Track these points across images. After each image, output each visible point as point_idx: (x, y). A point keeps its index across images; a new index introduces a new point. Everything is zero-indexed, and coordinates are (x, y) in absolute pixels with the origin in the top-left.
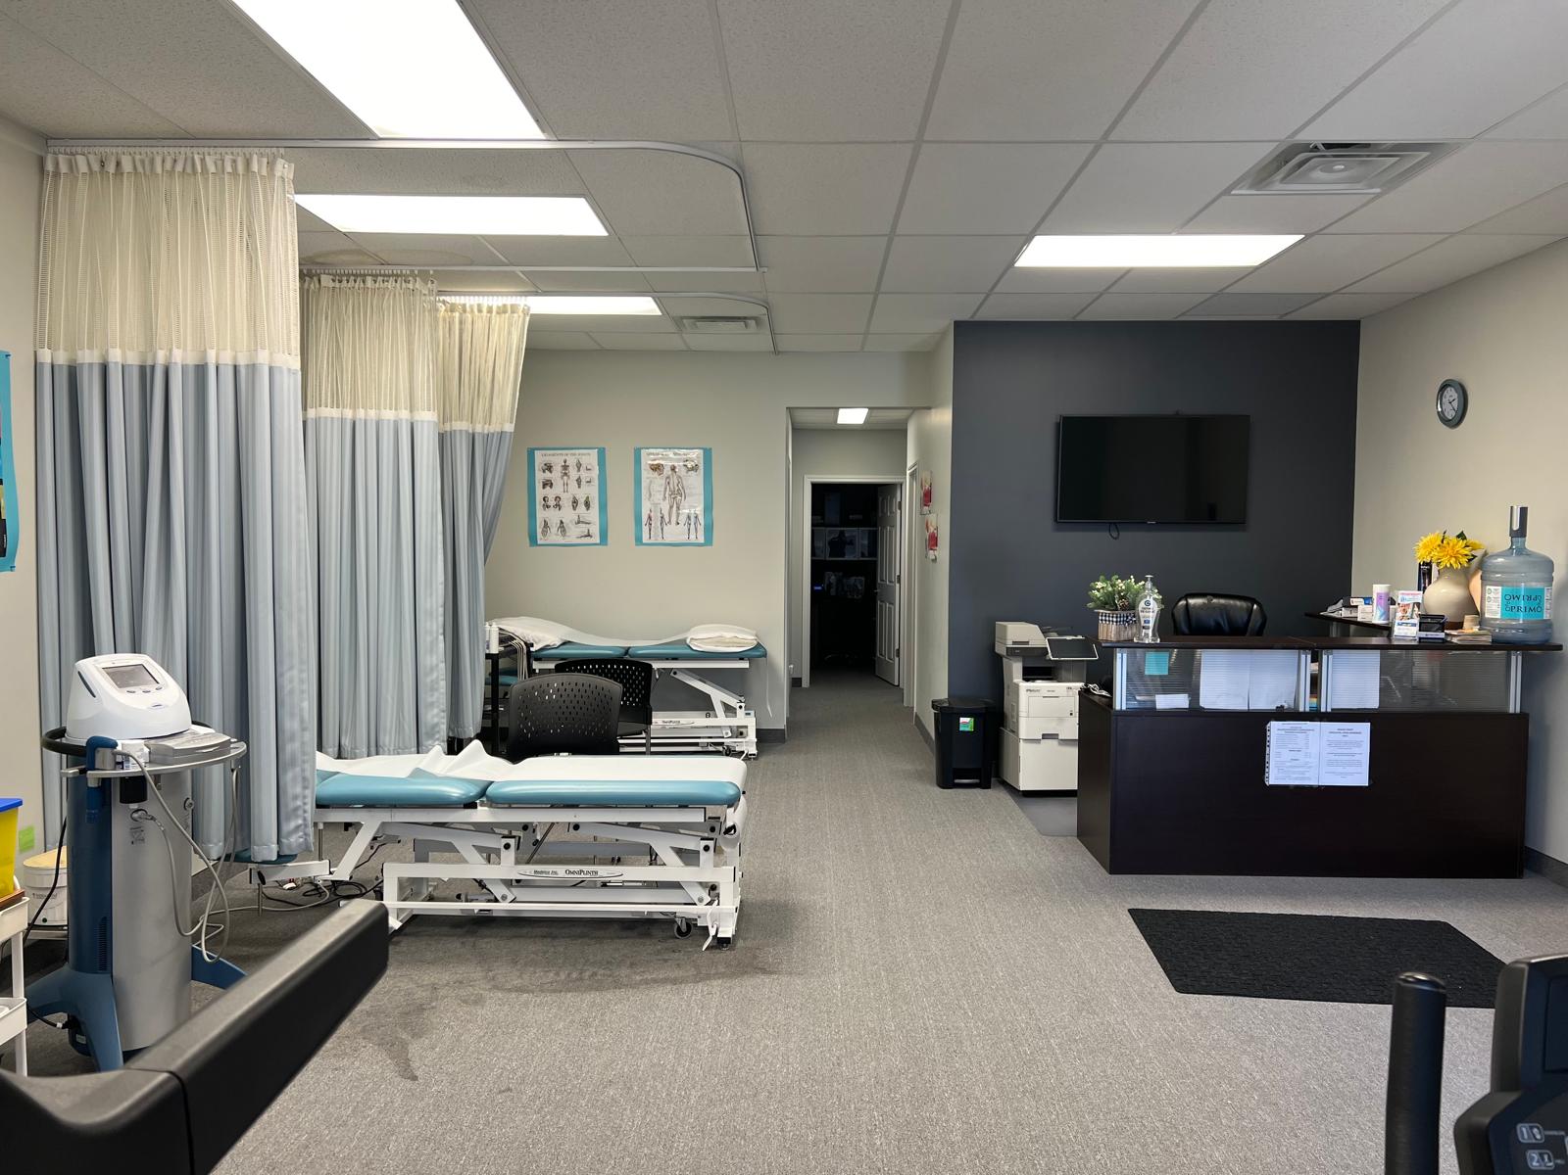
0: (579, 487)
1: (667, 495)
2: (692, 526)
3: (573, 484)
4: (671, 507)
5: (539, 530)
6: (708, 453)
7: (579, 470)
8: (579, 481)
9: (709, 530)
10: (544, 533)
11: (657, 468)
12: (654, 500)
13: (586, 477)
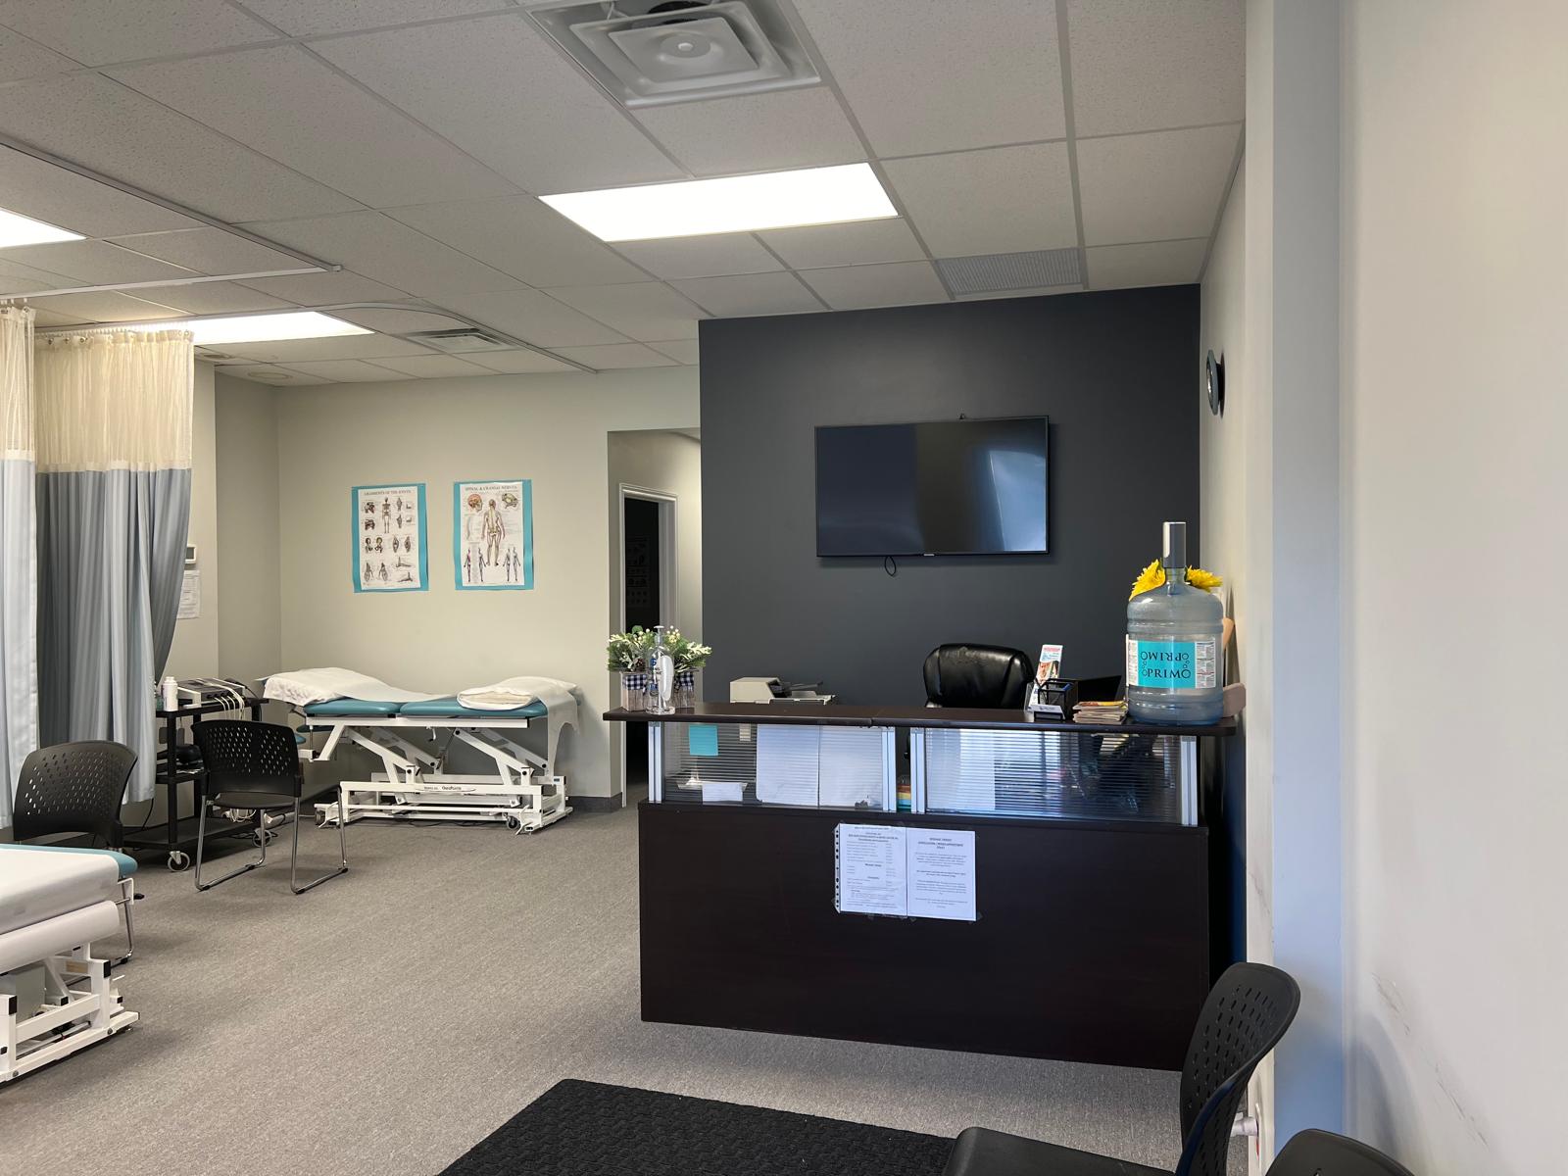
0: (400, 527)
1: (486, 534)
2: (512, 567)
3: (394, 524)
4: (490, 546)
5: (362, 575)
6: (527, 486)
7: (399, 509)
8: (399, 520)
9: (530, 569)
10: (367, 577)
11: (475, 503)
12: (473, 540)
13: (407, 516)
